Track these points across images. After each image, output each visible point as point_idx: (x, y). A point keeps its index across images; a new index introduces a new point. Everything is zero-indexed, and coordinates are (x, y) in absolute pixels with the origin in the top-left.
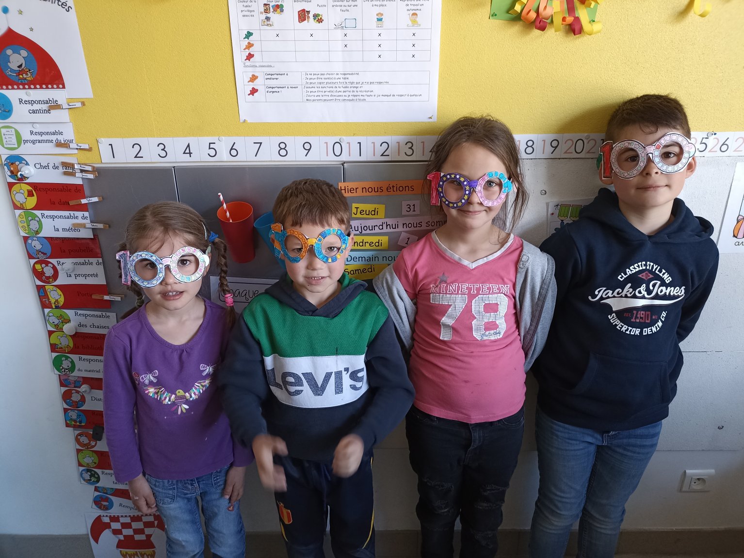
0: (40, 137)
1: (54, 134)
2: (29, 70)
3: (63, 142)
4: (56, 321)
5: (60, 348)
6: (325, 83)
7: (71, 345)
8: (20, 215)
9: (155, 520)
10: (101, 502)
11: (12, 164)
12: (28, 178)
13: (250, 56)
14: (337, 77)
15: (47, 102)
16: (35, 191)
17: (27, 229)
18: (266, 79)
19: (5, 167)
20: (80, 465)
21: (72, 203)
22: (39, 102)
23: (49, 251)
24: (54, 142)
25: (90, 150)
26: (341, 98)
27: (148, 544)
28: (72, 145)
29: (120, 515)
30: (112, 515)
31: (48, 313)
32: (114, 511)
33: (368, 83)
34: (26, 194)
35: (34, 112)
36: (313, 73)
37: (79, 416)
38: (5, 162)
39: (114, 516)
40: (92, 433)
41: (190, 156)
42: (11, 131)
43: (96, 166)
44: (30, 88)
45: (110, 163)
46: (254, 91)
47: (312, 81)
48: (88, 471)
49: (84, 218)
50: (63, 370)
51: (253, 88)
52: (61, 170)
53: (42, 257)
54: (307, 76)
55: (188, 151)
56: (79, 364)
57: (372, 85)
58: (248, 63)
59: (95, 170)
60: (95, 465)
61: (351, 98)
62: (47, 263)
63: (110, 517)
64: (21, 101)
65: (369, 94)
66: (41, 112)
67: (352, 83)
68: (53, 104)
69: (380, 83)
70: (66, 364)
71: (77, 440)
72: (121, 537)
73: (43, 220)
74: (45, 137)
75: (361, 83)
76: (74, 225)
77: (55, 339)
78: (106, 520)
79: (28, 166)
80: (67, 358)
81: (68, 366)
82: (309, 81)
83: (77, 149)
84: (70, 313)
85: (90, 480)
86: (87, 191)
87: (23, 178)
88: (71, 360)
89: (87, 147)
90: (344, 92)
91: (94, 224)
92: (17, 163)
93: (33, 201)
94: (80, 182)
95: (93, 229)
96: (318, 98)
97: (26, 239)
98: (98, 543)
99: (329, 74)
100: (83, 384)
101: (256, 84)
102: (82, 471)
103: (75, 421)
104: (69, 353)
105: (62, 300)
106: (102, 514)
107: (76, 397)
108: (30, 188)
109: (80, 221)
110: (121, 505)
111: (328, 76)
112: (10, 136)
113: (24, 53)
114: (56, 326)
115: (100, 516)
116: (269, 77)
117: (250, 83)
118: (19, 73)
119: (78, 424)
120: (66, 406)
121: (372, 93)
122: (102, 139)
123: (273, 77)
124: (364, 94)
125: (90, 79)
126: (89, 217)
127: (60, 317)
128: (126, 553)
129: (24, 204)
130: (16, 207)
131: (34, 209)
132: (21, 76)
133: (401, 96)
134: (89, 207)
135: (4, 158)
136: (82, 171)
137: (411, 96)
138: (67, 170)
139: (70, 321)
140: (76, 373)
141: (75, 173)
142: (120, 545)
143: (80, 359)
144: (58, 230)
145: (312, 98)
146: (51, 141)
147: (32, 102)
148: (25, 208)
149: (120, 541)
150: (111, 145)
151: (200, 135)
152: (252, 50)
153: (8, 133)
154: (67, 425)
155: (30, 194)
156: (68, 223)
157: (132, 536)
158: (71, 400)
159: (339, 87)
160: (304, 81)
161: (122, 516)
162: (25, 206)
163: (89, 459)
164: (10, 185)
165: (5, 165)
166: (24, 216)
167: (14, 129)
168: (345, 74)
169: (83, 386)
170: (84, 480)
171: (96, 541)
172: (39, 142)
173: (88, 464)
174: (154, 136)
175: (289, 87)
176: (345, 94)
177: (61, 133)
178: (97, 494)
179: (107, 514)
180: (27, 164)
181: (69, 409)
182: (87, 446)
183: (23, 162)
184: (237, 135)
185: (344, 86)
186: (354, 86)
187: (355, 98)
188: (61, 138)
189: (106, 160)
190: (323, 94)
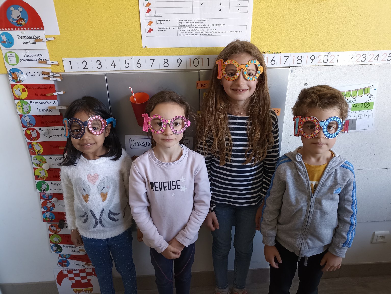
0: (30, 58)
1: (37, 56)
2: (24, 19)
3: (43, 60)
4: (38, 163)
5: (40, 178)
6: (190, 26)
7: (47, 175)
8: (18, 103)
9: (93, 271)
10: (63, 262)
11: (13, 73)
12: (22, 81)
13: (149, 11)
14: (197, 22)
15: (34, 38)
16: (26, 88)
17: (22, 110)
18: (158, 23)
19: (9, 75)
20: (51, 242)
21: (48, 95)
22: (29, 37)
23: (34, 123)
24: (38, 60)
25: (58, 65)
26: (198, 34)
27: (89, 284)
28: (49, 62)
29: (73, 269)
30: (69, 270)
31: (34, 158)
32: (70, 268)
33: (214, 25)
34: (21, 90)
35: (26, 43)
36: (183, 20)
37: (51, 215)
38: (10, 72)
39: (70, 270)
40: (58, 224)
41: (115, 68)
42: (13, 54)
43: (62, 74)
44: (24, 29)
45: (69, 72)
46: (150, 30)
47: (183, 24)
48: (56, 245)
49: (55, 103)
50: (42, 190)
51: (150, 29)
52: (42, 76)
53: (30, 126)
54: (180, 22)
55: (113, 65)
56: (51, 186)
57: (216, 26)
58: (147, 14)
59: (61, 76)
60: (60, 242)
61: (204, 34)
62: (33, 130)
63: (68, 271)
64: (18, 37)
65: (214, 31)
66: (30, 43)
67: (204, 25)
68: (37, 39)
69: (220, 25)
70: (44, 186)
71: (50, 229)
72: (74, 282)
73: (31, 105)
74: (32, 58)
75: (210, 25)
76: (49, 107)
77: (37, 172)
78: (66, 272)
79: (22, 75)
80: (44, 183)
81: (45, 188)
82: (181, 24)
83: (51, 64)
84: (46, 157)
85: (57, 251)
86: (56, 89)
87: (19, 82)
88: (46, 184)
89: (56, 63)
90: (200, 30)
91: (61, 107)
92: (16, 73)
93: (25, 94)
94: (52, 83)
95: (60, 110)
96: (186, 34)
97: (21, 116)
98: (61, 285)
99: (192, 20)
100: (53, 197)
101: (152, 26)
102: (52, 246)
103: (49, 218)
104: (45, 180)
105: (42, 151)
106: (63, 269)
107: (49, 205)
108: (24, 87)
109: (52, 105)
110: (73, 264)
111: (192, 22)
112: (12, 57)
113: (21, 9)
114: (39, 165)
115: (62, 270)
116: (159, 22)
117: (149, 26)
118: (18, 21)
119: (50, 220)
120: (43, 210)
121: (215, 31)
122: (65, 58)
123: (161, 22)
124: (211, 31)
125: (58, 24)
126: (57, 103)
127: (40, 160)
128: (77, 290)
129: (20, 96)
130: (16, 98)
131: (26, 99)
132: (19, 23)
133: (231, 32)
134: (58, 97)
135: (9, 70)
136: (54, 77)
137: (237, 32)
138: (45, 76)
139: (46, 162)
140: (50, 191)
141: (50, 78)
142: (73, 286)
143: (52, 183)
144: (40, 111)
145: (183, 34)
146: (36, 60)
147: (25, 38)
148: (21, 99)
149: (73, 284)
150: (70, 62)
151: (120, 56)
152: (150, 7)
153: (11, 56)
154: (44, 221)
155: (24, 90)
156: (45, 107)
157: (80, 281)
158: (47, 206)
159: (198, 28)
160: (179, 24)
161: (74, 270)
162: (20, 97)
163: (56, 239)
164: (12, 86)
165: (9, 74)
166: (20, 103)
167: (14, 54)
168: (201, 20)
169: (53, 198)
170: (53, 251)
171: (60, 284)
172: (29, 60)
173: (56, 242)
174: (94, 57)
175: (170, 28)
176: (200, 31)
177: (42, 55)
178: (60, 258)
179: (66, 269)
180: (22, 73)
181: (45, 212)
182: (55, 232)
183: (20, 72)
184: (141, 55)
185: (200, 27)
186: (206, 27)
187: (206, 34)
188: (41, 58)
189: (67, 70)
190: (189, 31)
